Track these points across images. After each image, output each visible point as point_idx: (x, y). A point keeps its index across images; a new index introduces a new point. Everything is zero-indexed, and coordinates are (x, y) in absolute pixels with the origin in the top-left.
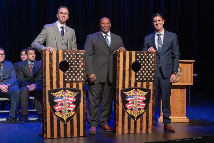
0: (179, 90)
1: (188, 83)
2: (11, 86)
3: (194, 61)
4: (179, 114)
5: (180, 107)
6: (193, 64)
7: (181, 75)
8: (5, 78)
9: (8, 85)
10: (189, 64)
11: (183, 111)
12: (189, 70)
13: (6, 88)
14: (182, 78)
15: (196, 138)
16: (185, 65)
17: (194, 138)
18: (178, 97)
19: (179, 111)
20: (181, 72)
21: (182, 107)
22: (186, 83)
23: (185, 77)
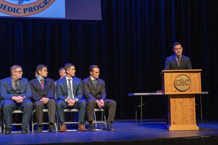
0: (188, 99)
1: (196, 91)
2: (27, 98)
3: (201, 70)
4: (189, 122)
5: (190, 115)
6: (200, 73)
7: (189, 83)
8: (20, 92)
9: (24, 97)
10: (196, 74)
11: (193, 119)
12: (197, 79)
13: (22, 99)
14: (190, 87)
15: (204, 137)
16: (193, 74)
17: (203, 137)
18: (187, 106)
19: (189, 120)
20: (189, 81)
21: (192, 115)
22: (194, 91)
23: (193, 86)
